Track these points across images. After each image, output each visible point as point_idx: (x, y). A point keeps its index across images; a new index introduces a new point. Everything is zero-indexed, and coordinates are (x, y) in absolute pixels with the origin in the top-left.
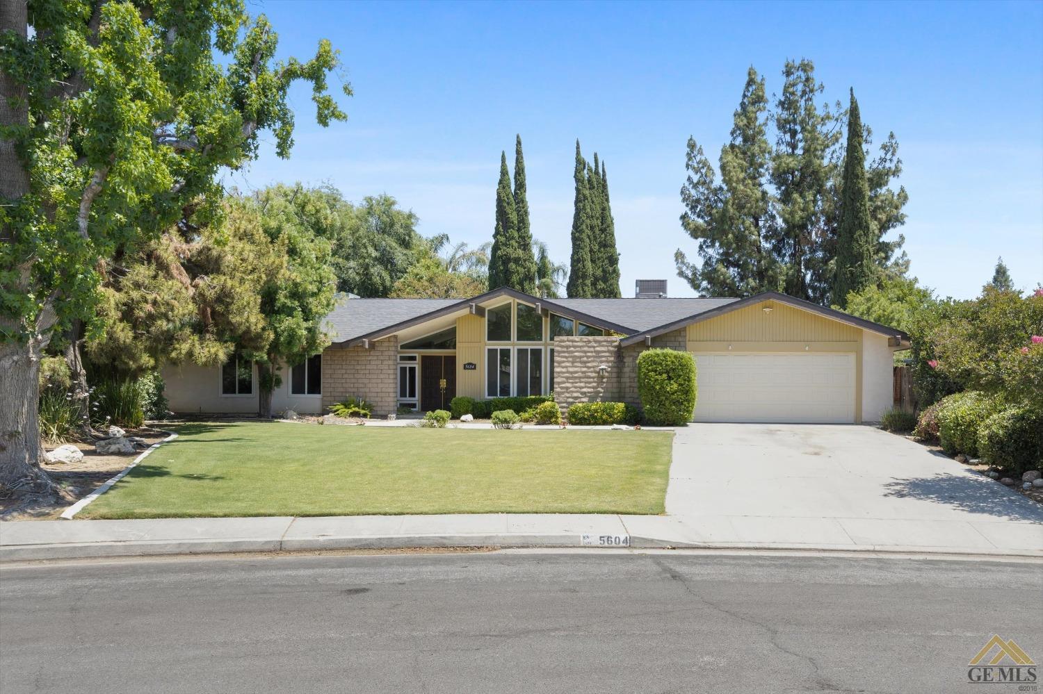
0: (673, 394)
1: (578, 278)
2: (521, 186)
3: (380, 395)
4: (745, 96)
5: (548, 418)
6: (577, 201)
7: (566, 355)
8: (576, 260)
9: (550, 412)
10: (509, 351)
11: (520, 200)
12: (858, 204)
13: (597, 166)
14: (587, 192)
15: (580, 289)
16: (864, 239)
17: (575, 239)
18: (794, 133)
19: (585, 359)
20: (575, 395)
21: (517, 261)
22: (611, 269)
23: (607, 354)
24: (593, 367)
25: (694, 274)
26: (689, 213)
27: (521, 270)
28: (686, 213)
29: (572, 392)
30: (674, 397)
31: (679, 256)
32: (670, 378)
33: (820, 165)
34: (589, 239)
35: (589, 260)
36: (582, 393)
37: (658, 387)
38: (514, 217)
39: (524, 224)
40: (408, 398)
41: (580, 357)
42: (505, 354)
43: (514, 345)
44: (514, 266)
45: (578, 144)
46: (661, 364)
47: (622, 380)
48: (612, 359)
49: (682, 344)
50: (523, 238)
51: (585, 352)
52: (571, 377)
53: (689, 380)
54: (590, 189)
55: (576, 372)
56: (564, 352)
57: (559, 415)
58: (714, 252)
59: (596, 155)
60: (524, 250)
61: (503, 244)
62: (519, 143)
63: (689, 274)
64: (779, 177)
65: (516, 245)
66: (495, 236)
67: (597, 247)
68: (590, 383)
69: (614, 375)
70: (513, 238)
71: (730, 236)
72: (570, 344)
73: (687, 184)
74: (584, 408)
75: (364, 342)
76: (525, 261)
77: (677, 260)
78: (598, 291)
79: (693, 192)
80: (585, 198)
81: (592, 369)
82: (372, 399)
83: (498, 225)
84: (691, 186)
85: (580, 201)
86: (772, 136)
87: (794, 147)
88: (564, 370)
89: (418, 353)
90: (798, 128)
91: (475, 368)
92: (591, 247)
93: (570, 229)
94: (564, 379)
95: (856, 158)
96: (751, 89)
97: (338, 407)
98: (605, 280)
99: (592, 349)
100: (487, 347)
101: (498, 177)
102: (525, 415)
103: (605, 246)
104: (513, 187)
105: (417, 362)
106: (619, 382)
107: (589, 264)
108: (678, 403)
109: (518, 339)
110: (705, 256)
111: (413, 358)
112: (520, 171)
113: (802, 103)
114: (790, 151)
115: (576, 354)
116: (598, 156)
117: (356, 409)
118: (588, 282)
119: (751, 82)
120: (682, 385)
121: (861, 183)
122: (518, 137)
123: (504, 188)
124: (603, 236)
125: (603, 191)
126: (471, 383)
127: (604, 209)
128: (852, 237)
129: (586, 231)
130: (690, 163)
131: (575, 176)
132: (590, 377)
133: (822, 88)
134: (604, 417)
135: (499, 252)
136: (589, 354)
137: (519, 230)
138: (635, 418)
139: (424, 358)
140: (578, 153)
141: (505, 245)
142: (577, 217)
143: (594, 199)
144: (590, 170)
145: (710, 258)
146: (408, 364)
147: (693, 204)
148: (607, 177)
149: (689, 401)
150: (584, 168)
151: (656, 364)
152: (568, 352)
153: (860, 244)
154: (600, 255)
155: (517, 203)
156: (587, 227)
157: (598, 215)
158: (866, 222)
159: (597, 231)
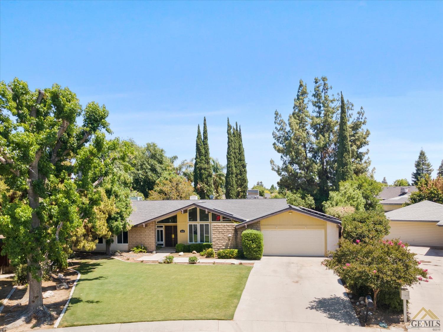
0: (254, 248)
1: (230, 174)
2: (206, 138)
3: (149, 244)
4: (298, 92)
5: (210, 255)
6: (229, 142)
7: (216, 231)
8: (229, 167)
9: (211, 253)
10: (197, 225)
11: (205, 144)
12: (345, 142)
13: (237, 127)
14: (232, 139)
15: (231, 179)
16: (347, 157)
17: (228, 158)
18: (320, 107)
19: (223, 232)
20: (220, 246)
21: (205, 169)
22: (243, 170)
23: (231, 230)
24: (227, 235)
25: (279, 169)
26: (276, 142)
27: (206, 172)
28: (275, 143)
29: (219, 245)
30: (255, 249)
31: (272, 162)
32: (253, 243)
33: (331, 121)
34: (234, 158)
35: (234, 166)
36: (223, 245)
37: (248, 246)
38: (203, 151)
39: (207, 153)
40: (160, 242)
41: (221, 232)
42: (195, 226)
43: (198, 223)
44: (203, 171)
45: (228, 119)
47: (237, 240)
48: (233, 232)
49: (259, 226)
50: (207, 159)
51: (223, 230)
52: (219, 239)
53: (260, 243)
54: (234, 137)
55: (220, 237)
56: (215, 230)
57: (214, 254)
58: (287, 158)
59: (236, 123)
60: (208, 164)
61: (199, 162)
62: (205, 120)
63: (277, 169)
64: (314, 126)
65: (204, 162)
66: (196, 159)
67: (237, 161)
68: (226, 241)
69: (234, 238)
70: (203, 160)
71: (293, 153)
72: (218, 226)
73: (275, 130)
74: (223, 252)
75: (143, 225)
76: (208, 169)
77: (271, 163)
78: (238, 179)
79: (278, 133)
80: (232, 141)
81: (226, 236)
82: (147, 245)
83: (197, 154)
84: (277, 131)
85: (230, 143)
86: (311, 110)
87: (320, 113)
88: (216, 236)
89: (163, 225)
90: (321, 105)
91: (184, 232)
92: (235, 161)
93: (226, 154)
94: (216, 240)
95: (344, 122)
96: (301, 89)
97: (134, 249)
98: (241, 174)
99: (226, 229)
100: (189, 224)
101: (197, 135)
102: (202, 253)
103: (241, 160)
104: (203, 138)
105: (163, 228)
106: (236, 241)
107: (234, 168)
108: (256, 251)
109: (200, 221)
110: (283, 160)
111: (162, 227)
112: (205, 132)
113: (323, 94)
114: (318, 115)
115: (220, 230)
116: (238, 124)
117: (141, 250)
118: (234, 176)
119: (301, 86)
120: (257, 245)
121: (346, 133)
122: (205, 117)
123: (199, 139)
124: (240, 156)
125: (239, 137)
126: (183, 237)
127: (240, 145)
128: (343, 155)
129: (232, 154)
130: (276, 121)
131: (228, 132)
132: (225, 239)
133: (331, 88)
134: (230, 255)
135: (197, 166)
136: (225, 230)
137: (205, 156)
138: (241, 256)
139: (166, 227)
140: (228, 123)
141: (200, 163)
142: (229, 149)
143: (236, 141)
144: (234, 129)
145: (285, 161)
146: (160, 229)
147: (278, 139)
148: (241, 132)
149: (260, 251)
150: (231, 128)
151: (248, 237)
152: (217, 230)
153: (346, 159)
154: (239, 164)
155: (204, 145)
156: (233, 153)
157: (237, 148)
158: (348, 149)
159: (237, 155)
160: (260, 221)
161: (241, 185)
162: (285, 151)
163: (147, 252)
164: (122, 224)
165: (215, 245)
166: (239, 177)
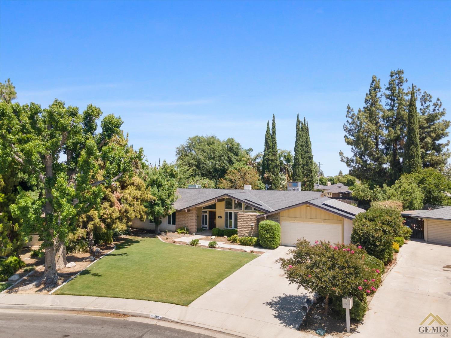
0: (268, 238)
1: (296, 165)
2: (274, 133)
3: (192, 226)
4: (371, 87)
5: (234, 241)
6: (297, 136)
9: (235, 239)
10: (232, 212)
12: (412, 134)
13: (305, 122)
14: (300, 133)
15: (297, 169)
16: (415, 149)
17: (296, 151)
18: (394, 100)
19: (247, 221)
20: (244, 233)
21: (272, 160)
22: (309, 161)
23: (254, 220)
25: (348, 160)
26: (348, 135)
27: (273, 163)
28: (346, 135)
30: (269, 239)
31: (341, 153)
32: (267, 233)
33: (404, 114)
34: (301, 150)
35: (301, 158)
36: (246, 233)
37: (263, 236)
38: (271, 145)
39: (275, 146)
40: (204, 225)
42: (231, 213)
44: (271, 163)
45: (298, 115)
46: (264, 227)
48: (256, 222)
49: (278, 218)
50: (274, 152)
51: (247, 219)
53: (274, 234)
54: (302, 131)
55: (244, 225)
56: (241, 218)
57: (238, 240)
59: (304, 118)
60: (275, 156)
61: (267, 154)
62: (274, 117)
63: (346, 161)
64: (386, 119)
65: (271, 154)
66: (264, 151)
67: (304, 153)
68: (249, 229)
69: (256, 227)
70: (270, 152)
72: (242, 216)
73: (346, 123)
74: (244, 239)
75: (185, 210)
76: (275, 160)
77: (340, 155)
78: (304, 170)
79: (348, 126)
80: (300, 135)
81: (249, 225)
82: (189, 228)
83: (265, 147)
84: (349, 124)
85: (298, 136)
86: (384, 103)
87: (393, 106)
88: (241, 224)
89: (208, 210)
90: (395, 98)
91: (221, 218)
92: (301, 153)
93: (294, 146)
94: (241, 228)
95: (411, 115)
96: (373, 84)
97: (179, 230)
98: (307, 165)
99: (249, 218)
100: (225, 211)
101: (266, 130)
102: (229, 238)
103: (307, 152)
104: (271, 133)
106: (257, 230)
107: (301, 160)
108: (269, 241)
109: (235, 209)
110: (354, 152)
111: (206, 212)
112: (274, 127)
113: (397, 88)
114: (391, 108)
115: (244, 219)
116: (306, 118)
117: (184, 231)
118: (300, 167)
119: (373, 81)
120: (271, 235)
121: (414, 125)
122: (274, 115)
123: (268, 134)
124: (306, 149)
125: (307, 131)
126: (220, 223)
127: (307, 138)
128: (410, 148)
129: (300, 147)
130: (348, 115)
131: (296, 127)
132: (248, 227)
133: (407, 81)
134: (250, 243)
135: (265, 157)
137: (273, 149)
138: (258, 245)
139: (210, 212)
140: (298, 118)
142: (296, 141)
143: (303, 135)
144: (302, 124)
145: (356, 153)
146: (205, 214)
147: (350, 131)
148: (309, 126)
149: (274, 241)
150: (300, 123)
151: (263, 227)
153: (413, 152)
154: (305, 156)
155: (272, 139)
156: (300, 146)
157: (304, 141)
158: (416, 142)
159: (304, 147)
160: (279, 213)
161: (307, 176)
162: (355, 143)
163: (188, 234)
164: (162, 209)
165: (240, 232)
166: (306, 167)
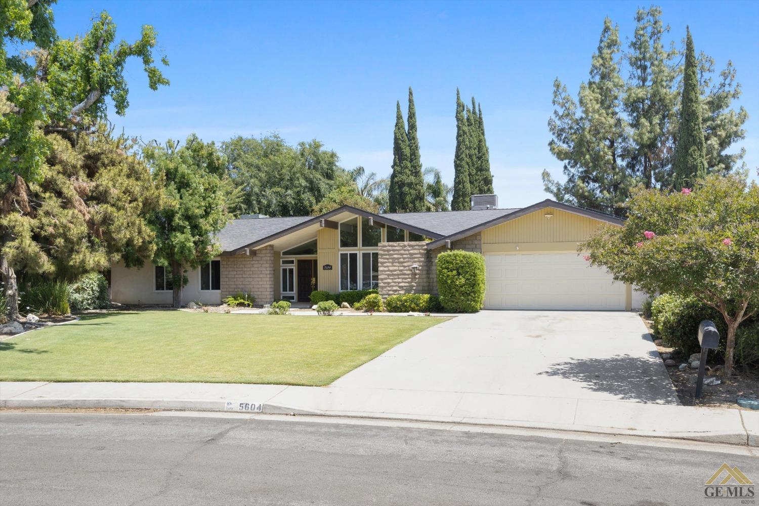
0: (462, 287)
1: (459, 196)
2: (412, 127)
3: (261, 290)
4: (601, 41)
5: (372, 307)
6: (459, 136)
7: (388, 257)
8: (458, 182)
9: (373, 302)
10: (356, 254)
11: (412, 138)
12: (692, 124)
13: (474, 107)
14: (466, 129)
16: (697, 153)
17: (457, 166)
18: (644, 68)
19: (402, 260)
20: (395, 288)
21: (410, 185)
22: (486, 188)
23: (419, 256)
24: (408, 266)
25: (559, 189)
26: (556, 140)
27: (413, 192)
28: (553, 141)
29: (393, 286)
30: (463, 289)
31: (546, 175)
32: (459, 274)
33: (666, 94)
34: (468, 165)
35: (468, 182)
36: (400, 287)
37: (449, 282)
38: (407, 151)
39: (415, 156)
40: (288, 292)
41: (398, 259)
42: (354, 257)
43: (360, 251)
44: (407, 189)
45: (458, 91)
46: (452, 263)
47: (431, 276)
48: (423, 259)
49: (478, 246)
50: (415, 167)
51: (402, 254)
52: (391, 275)
53: (475, 275)
54: (468, 125)
55: (395, 271)
56: (386, 255)
57: (381, 303)
58: (576, 171)
59: (473, 99)
60: (416, 176)
61: (399, 173)
62: (411, 93)
63: (555, 190)
64: (633, 105)
65: (409, 173)
66: (393, 167)
67: (475, 171)
68: (406, 279)
69: (424, 272)
70: (407, 167)
71: (587, 157)
72: (390, 248)
73: (553, 117)
74: (397, 298)
75: (245, 251)
76: (416, 185)
77: (544, 178)
79: (558, 123)
80: (464, 133)
81: (407, 268)
82: (255, 294)
83: (395, 158)
84: (558, 118)
85: (461, 136)
86: (627, 74)
87: (644, 80)
88: (386, 269)
89: (295, 258)
90: (648, 64)
91: (331, 269)
92: (469, 172)
93: (453, 157)
94: (386, 276)
95: (690, 85)
96: (606, 35)
97: (229, 300)
99: (407, 252)
100: (340, 253)
101: (395, 122)
102: (357, 305)
103: (481, 170)
104: (406, 128)
105: (294, 264)
106: (428, 278)
107: (468, 185)
109: (363, 246)
110: (569, 174)
111: (292, 262)
112: (412, 116)
113: (651, 42)
114: (641, 83)
115: (395, 256)
117: (242, 301)
119: (606, 29)
120: (467, 279)
121: (695, 106)
122: (410, 89)
123: (399, 129)
124: (479, 162)
125: (479, 127)
126: (329, 280)
127: (480, 141)
128: (688, 152)
129: (465, 159)
130: (556, 99)
131: (457, 117)
132: (405, 275)
133: (668, 29)
134: (412, 306)
135: (396, 179)
136: (405, 256)
137: (411, 161)
138: (435, 307)
139: (300, 262)
140: (458, 98)
141: (401, 173)
142: (458, 148)
143: (472, 133)
144: (468, 111)
145: (573, 176)
146: (288, 267)
147: (560, 133)
148: (483, 116)
149: (474, 292)
150: (463, 110)
151: (448, 263)
152: (389, 255)
153: (694, 158)
154: (477, 178)
155: (409, 140)
156: (466, 156)
157: (475, 146)
158: (700, 139)
159: (475, 159)
162: (572, 157)
163: (253, 307)
164: (192, 239)
165: (385, 287)
